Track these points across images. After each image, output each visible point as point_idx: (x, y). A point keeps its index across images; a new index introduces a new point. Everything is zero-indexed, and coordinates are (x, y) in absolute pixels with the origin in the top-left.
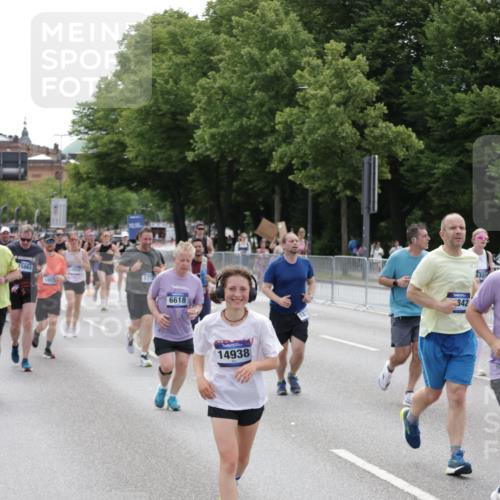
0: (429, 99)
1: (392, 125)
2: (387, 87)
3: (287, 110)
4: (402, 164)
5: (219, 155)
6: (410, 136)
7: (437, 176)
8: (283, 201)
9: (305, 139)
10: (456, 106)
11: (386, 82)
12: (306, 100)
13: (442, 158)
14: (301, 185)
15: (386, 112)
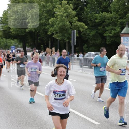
0: (89, 16)
1: (79, 22)
2: (78, 13)
3: (52, 19)
4: (82, 33)
5: (35, 30)
6: (84, 25)
7: (91, 35)
8: (51, 42)
9: (57, 26)
10: (96, 17)
11: (78, 11)
12: (57, 16)
13: (92, 31)
14: (56, 38)
15: (78, 19)
